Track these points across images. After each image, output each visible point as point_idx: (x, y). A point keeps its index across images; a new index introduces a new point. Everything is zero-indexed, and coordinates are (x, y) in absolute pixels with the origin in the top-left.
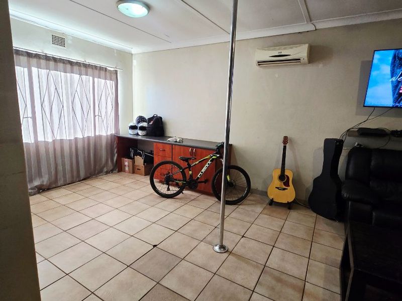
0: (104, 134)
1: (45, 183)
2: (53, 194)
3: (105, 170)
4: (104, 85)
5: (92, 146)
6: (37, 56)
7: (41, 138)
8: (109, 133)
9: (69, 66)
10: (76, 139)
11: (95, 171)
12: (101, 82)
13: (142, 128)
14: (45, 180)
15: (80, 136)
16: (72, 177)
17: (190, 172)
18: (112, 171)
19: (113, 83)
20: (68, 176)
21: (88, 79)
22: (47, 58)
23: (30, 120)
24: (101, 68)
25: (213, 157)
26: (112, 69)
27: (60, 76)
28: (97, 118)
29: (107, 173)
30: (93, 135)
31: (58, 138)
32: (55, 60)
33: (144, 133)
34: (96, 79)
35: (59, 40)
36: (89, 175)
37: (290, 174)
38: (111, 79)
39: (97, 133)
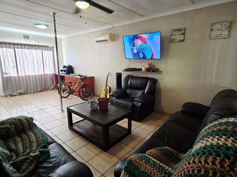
0: (48, 73)
1: (22, 92)
2: (25, 97)
3: (50, 88)
4: (48, 54)
5: (43, 78)
6: (17, 44)
7: (20, 75)
8: (51, 73)
9: (30, 47)
10: (35, 75)
11: (45, 88)
12: (45, 52)
13: (65, 71)
14: (22, 91)
15: (37, 74)
16: (34, 90)
18: (54, 89)
19: (52, 52)
20: (32, 90)
21: (39, 51)
22: (21, 45)
23: (16, 68)
24: (45, 46)
25: (79, 81)
26: (51, 46)
27: (27, 51)
28: (45, 67)
29: (51, 90)
30: (43, 74)
31: (27, 75)
32: (25, 45)
33: (65, 73)
34: (43, 51)
35: (26, 37)
36: (42, 90)
37: (108, 88)
38: (51, 50)
39: (45, 73)
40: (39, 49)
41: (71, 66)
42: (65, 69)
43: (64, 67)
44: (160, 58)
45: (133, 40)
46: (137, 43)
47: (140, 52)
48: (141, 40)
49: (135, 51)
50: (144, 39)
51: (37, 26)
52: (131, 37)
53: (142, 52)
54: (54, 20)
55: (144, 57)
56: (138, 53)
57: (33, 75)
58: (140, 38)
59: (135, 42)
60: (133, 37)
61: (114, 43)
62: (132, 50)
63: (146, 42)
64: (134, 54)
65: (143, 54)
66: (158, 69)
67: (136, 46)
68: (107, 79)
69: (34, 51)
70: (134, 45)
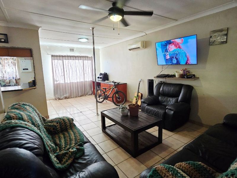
0: (87, 80)
1: (67, 96)
2: (69, 100)
3: (89, 94)
4: (88, 63)
5: (83, 84)
6: (65, 56)
7: (66, 82)
8: (90, 80)
9: (74, 58)
10: (77, 82)
11: (85, 93)
12: (86, 62)
13: (101, 78)
14: (67, 95)
15: (79, 81)
16: (76, 95)
17: (106, 93)
18: (91, 94)
19: (91, 61)
20: (75, 94)
21: (81, 61)
22: (68, 56)
23: (63, 76)
24: (86, 57)
26: (90, 56)
27: (72, 62)
28: (85, 75)
29: (89, 95)
30: (84, 81)
31: (72, 82)
32: (70, 57)
33: (101, 79)
34: (84, 61)
35: (72, 50)
36: (82, 95)
37: (140, 95)
38: (90, 60)
39: (85, 80)
40: (81, 60)
41: (106, 73)
42: (101, 76)
43: (101, 74)
44: (196, 63)
45: (166, 45)
46: (170, 49)
47: (173, 57)
48: (175, 45)
49: (168, 57)
50: (178, 44)
51: (80, 40)
52: (163, 43)
53: (176, 58)
54: (93, 34)
55: (178, 63)
56: (171, 58)
57: (76, 82)
58: (173, 43)
59: (168, 48)
60: (166, 42)
61: (146, 50)
62: (165, 56)
63: (179, 47)
64: (167, 60)
65: (177, 59)
66: (194, 75)
67: (168, 51)
68: (139, 86)
69: (77, 61)
70: (166, 51)
